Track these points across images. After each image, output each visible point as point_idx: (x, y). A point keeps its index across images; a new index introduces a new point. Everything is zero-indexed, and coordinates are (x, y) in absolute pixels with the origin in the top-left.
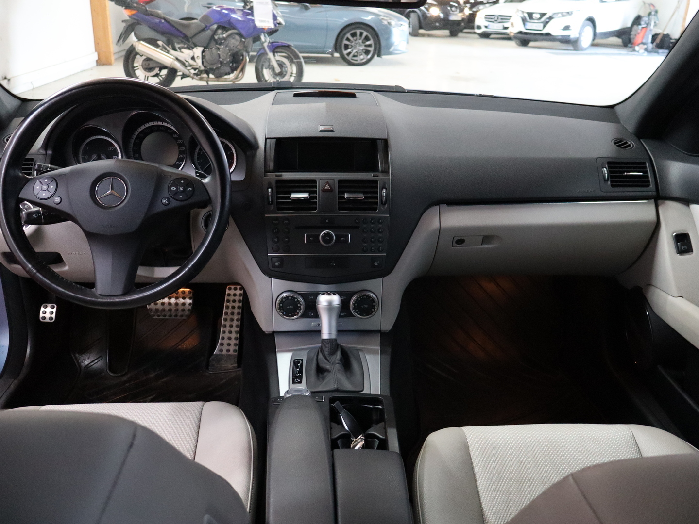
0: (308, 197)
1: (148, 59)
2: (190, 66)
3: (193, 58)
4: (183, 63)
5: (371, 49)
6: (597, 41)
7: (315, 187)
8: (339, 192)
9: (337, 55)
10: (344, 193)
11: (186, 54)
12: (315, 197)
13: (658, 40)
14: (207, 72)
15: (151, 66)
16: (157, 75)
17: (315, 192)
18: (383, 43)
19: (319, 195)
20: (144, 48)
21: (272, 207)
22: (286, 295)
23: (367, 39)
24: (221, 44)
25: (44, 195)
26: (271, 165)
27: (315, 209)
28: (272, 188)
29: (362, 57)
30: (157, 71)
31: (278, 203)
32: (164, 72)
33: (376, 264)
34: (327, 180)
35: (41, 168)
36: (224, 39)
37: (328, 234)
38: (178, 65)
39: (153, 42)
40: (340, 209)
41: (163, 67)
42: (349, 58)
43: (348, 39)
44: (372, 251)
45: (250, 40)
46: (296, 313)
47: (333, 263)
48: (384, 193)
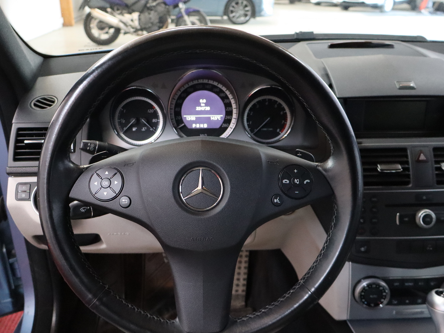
0: (400, 169)
1: (101, 22)
2: (130, 26)
3: (132, 20)
4: (125, 24)
5: (249, 13)
6: (396, 7)
8: (435, 162)
9: (225, 18)
11: (127, 17)
12: (408, 169)
13: (436, 5)
14: (142, 29)
15: (103, 25)
16: (107, 33)
17: (407, 163)
18: (257, 9)
19: (413, 167)
20: (98, 14)
22: (369, 283)
23: (246, 6)
24: (152, 10)
25: (106, 194)
29: (243, 19)
30: (106, 30)
32: (112, 31)
34: (421, 149)
35: (88, 146)
36: (154, 7)
38: (122, 26)
39: (104, 9)
40: (438, 183)
41: (111, 27)
42: (234, 20)
43: (233, 7)
45: (171, 7)
47: (430, 247)
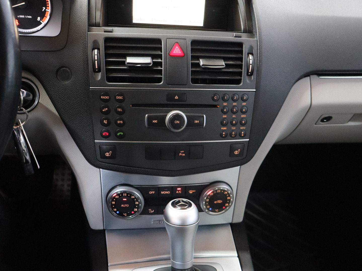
0: (150, 64)
7: (160, 49)
8: (193, 58)
10: (198, 58)
12: (160, 64)
17: (160, 56)
19: (165, 62)
21: (99, 76)
22: (121, 191)
26: (98, 16)
27: (159, 80)
28: (99, 49)
31: (108, 71)
33: (236, 152)
34: (177, 41)
37: (177, 117)
40: (195, 81)
44: (233, 137)
46: (133, 212)
47: (182, 153)
48: (251, 61)
